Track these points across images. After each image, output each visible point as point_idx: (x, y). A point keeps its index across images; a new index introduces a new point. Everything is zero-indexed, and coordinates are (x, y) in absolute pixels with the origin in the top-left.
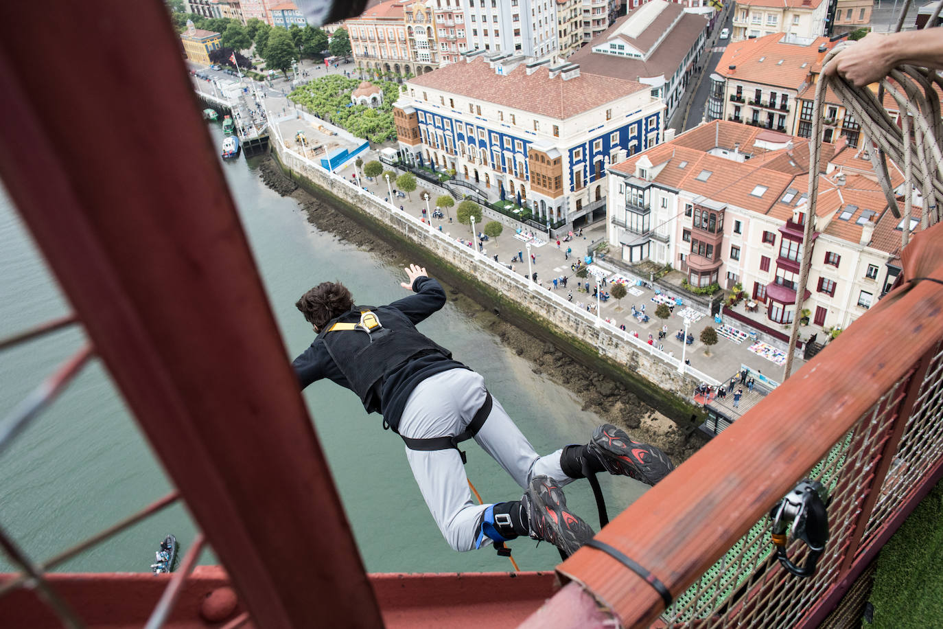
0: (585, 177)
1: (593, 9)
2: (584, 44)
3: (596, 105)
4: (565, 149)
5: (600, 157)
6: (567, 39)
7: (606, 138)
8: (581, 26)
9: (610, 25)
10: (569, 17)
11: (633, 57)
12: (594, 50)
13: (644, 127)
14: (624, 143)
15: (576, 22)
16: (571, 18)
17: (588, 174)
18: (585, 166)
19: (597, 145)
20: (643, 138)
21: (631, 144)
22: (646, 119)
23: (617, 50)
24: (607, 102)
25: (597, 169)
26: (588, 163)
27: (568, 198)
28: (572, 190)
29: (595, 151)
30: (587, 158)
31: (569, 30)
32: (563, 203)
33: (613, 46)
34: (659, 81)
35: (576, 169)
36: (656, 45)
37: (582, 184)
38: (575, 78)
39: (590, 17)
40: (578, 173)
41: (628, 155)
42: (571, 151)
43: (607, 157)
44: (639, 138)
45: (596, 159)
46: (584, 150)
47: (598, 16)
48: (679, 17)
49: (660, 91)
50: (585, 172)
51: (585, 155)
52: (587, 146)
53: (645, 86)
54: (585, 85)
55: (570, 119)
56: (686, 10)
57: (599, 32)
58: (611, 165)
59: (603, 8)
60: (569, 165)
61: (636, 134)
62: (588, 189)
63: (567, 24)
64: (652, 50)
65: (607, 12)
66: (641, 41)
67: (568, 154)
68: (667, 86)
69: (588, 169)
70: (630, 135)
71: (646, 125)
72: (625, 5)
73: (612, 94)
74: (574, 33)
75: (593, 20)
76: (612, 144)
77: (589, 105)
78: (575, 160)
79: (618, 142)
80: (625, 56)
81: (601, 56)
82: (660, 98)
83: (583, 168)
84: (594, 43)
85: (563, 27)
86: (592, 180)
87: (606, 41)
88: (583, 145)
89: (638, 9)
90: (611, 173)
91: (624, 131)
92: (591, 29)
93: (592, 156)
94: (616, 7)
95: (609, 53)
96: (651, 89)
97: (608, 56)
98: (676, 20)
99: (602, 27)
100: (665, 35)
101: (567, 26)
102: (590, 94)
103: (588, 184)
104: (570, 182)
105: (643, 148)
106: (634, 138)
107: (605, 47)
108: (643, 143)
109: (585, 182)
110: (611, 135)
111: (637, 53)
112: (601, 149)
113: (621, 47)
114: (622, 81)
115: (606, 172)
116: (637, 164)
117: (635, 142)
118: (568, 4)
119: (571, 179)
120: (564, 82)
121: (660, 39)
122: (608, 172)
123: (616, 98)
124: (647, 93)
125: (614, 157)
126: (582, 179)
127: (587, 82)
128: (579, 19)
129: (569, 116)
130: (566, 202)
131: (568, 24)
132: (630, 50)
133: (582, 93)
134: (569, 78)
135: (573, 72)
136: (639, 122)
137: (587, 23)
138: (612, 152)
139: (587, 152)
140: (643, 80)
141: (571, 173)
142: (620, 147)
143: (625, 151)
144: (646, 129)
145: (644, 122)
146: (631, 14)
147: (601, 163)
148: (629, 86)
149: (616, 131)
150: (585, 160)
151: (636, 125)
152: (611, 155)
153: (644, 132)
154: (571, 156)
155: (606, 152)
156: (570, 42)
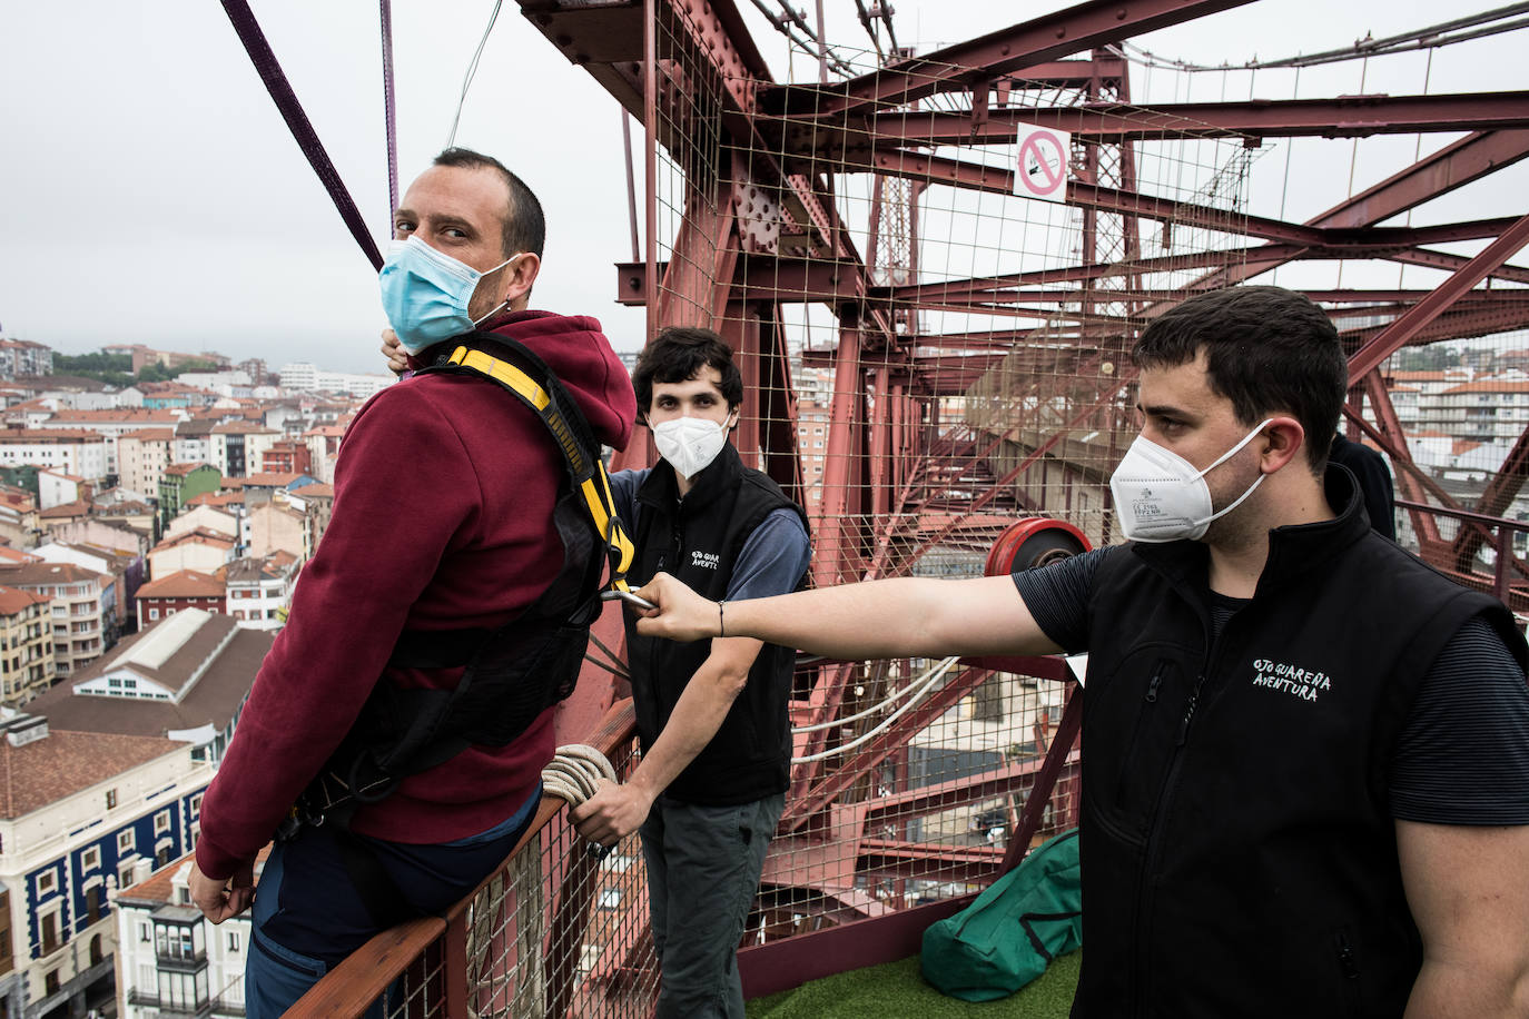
0: (66, 922)
1: (74, 624)
2: (55, 681)
3: (84, 783)
4: (16, 877)
5: (97, 880)
6: (23, 675)
7: (108, 842)
8: (49, 651)
9: (107, 649)
10: (23, 636)
11: (154, 698)
12: (77, 690)
13: (182, 813)
14: (145, 846)
15: (39, 647)
16: (29, 639)
17: (71, 916)
18: (65, 902)
19: (90, 859)
20: (183, 832)
21: (159, 847)
22: (187, 799)
23: (123, 689)
24: (106, 777)
25: (90, 904)
26: (70, 895)
27: (26, 973)
28: (35, 954)
29: (85, 869)
30: (69, 884)
31: (25, 658)
32: (13, 988)
33: (114, 683)
34: (205, 734)
35: (42, 911)
36: (195, 677)
37: (59, 938)
38: (39, 742)
39: (67, 637)
40: (49, 919)
41: (155, 867)
42: (30, 877)
43: (111, 877)
44: (174, 833)
45: (87, 886)
46: (62, 870)
47: (84, 635)
48: (231, 634)
49: (207, 750)
50: (65, 912)
51: (62, 880)
52: (68, 863)
53: (178, 744)
54: (59, 751)
55: (30, 815)
56: (241, 624)
57: (87, 660)
58: (122, 890)
59: (94, 623)
60: (27, 906)
61: (168, 826)
62: (74, 947)
63: (19, 649)
64: (187, 686)
65: (101, 628)
66: (168, 672)
67: (25, 883)
68: (220, 741)
69: (71, 906)
70: (157, 831)
71: (187, 808)
72: (136, 618)
73: (117, 762)
74: (35, 664)
75: (75, 643)
76: (121, 851)
77: (69, 787)
78: (40, 893)
79: (133, 845)
80: (138, 697)
81: (89, 700)
82: (208, 762)
83: (59, 906)
84: (76, 679)
85: (12, 654)
86: (80, 927)
87: (101, 675)
88: (59, 863)
89: (156, 624)
90: (123, 905)
91: (144, 825)
92: (70, 656)
93: (79, 880)
94: (117, 620)
95: (107, 694)
96: (190, 748)
97: (106, 699)
98: (226, 640)
99: (91, 653)
100: (208, 661)
101: (22, 653)
102: (71, 766)
103: (73, 937)
104: (29, 940)
105: (184, 849)
106: (165, 834)
107: (99, 685)
108: (184, 841)
109: (66, 934)
110: (119, 836)
111: (162, 691)
112: (98, 863)
113: (131, 684)
114: (135, 738)
115: (111, 904)
116: (174, 880)
117: (168, 842)
118: (22, 616)
119: (34, 934)
120: (14, 749)
121: (202, 669)
122: (116, 905)
123: (123, 770)
124: (184, 756)
125: (128, 875)
126: (59, 928)
127: (64, 746)
128: (44, 640)
129: (25, 810)
130: (21, 983)
131: (24, 649)
132: (146, 688)
133: (55, 767)
134: (25, 742)
135: (33, 731)
136: (173, 806)
137: (62, 648)
138: (122, 866)
139: (69, 874)
140: (174, 735)
141: (33, 922)
142: (137, 855)
143: (148, 861)
144: (188, 817)
145: (182, 804)
146: (146, 631)
147: (100, 891)
148: (147, 748)
149: (128, 826)
150: (63, 890)
151: (168, 812)
152: (121, 872)
153: (183, 823)
154: (31, 889)
155: (109, 866)
156: (26, 679)
